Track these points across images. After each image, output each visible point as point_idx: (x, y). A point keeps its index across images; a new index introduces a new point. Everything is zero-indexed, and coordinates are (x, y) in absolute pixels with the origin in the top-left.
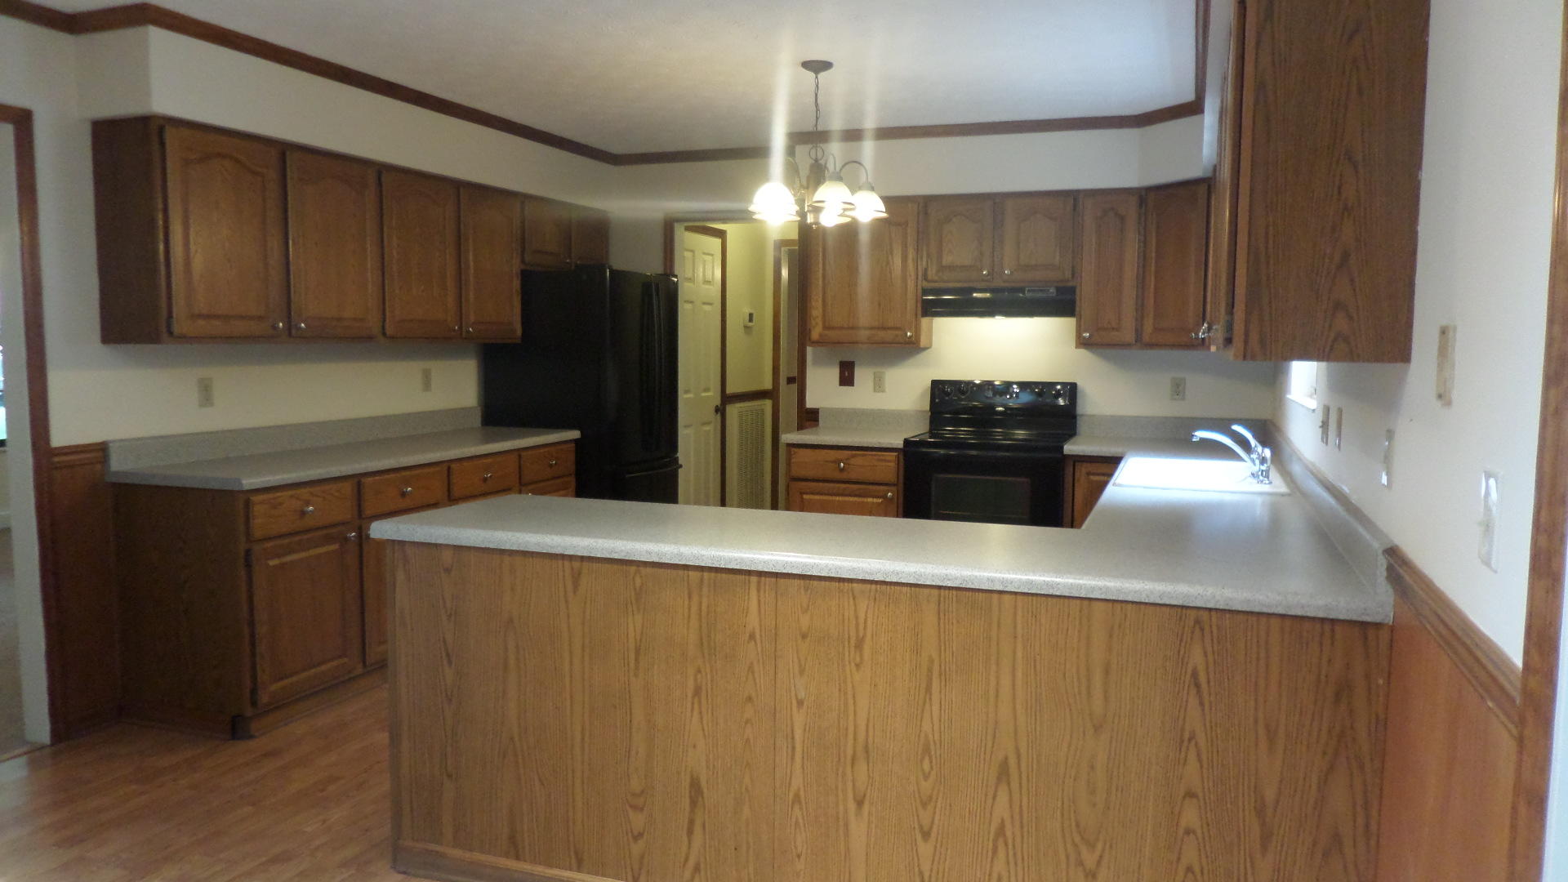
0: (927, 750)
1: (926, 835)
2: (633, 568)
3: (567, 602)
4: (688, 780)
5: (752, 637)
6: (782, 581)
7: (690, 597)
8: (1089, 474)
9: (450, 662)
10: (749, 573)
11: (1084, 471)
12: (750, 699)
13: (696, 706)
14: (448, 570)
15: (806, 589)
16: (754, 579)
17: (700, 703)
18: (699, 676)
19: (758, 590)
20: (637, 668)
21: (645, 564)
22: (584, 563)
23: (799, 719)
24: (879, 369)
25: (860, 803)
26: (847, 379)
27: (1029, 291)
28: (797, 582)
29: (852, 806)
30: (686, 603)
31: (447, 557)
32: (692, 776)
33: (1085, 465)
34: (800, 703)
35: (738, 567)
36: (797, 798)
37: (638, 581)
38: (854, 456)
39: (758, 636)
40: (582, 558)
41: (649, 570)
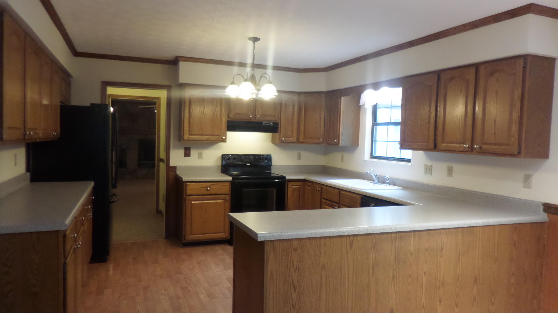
0: (458, 279)
1: (457, 306)
2: (373, 236)
3: (347, 254)
4: (390, 310)
5: (411, 254)
6: (421, 233)
7: (392, 244)
8: (292, 185)
9: (295, 290)
10: (411, 231)
11: (291, 184)
12: (410, 276)
13: (393, 282)
14: (296, 250)
15: (428, 234)
16: (413, 233)
17: (394, 282)
18: (394, 271)
19: (414, 237)
20: (373, 274)
21: (377, 234)
22: (355, 237)
23: (424, 279)
24: (201, 151)
25: (440, 302)
26: (187, 154)
27: (264, 123)
28: (425, 232)
29: (438, 303)
30: (391, 245)
31: (295, 243)
32: (391, 309)
33: (291, 182)
34: (425, 273)
35: (409, 230)
36: (423, 306)
37: (374, 241)
38: (213, 185)
39: (413, 254)
40: (354, 235)
41: (379, 236)
